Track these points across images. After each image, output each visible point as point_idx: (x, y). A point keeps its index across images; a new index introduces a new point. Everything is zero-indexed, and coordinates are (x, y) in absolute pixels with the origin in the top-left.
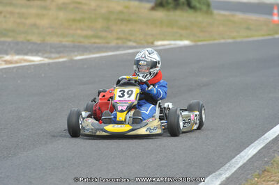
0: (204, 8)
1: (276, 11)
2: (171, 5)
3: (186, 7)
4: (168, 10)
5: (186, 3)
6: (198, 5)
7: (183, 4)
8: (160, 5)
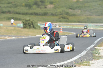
0: (39, 28)
1: (61, 29)
2: (28, 27)
3: (33, 28)
4: (28, 29)
5: (33, 26)
6: (36, 27)
7: (32, 27)
8: (24, 27)
